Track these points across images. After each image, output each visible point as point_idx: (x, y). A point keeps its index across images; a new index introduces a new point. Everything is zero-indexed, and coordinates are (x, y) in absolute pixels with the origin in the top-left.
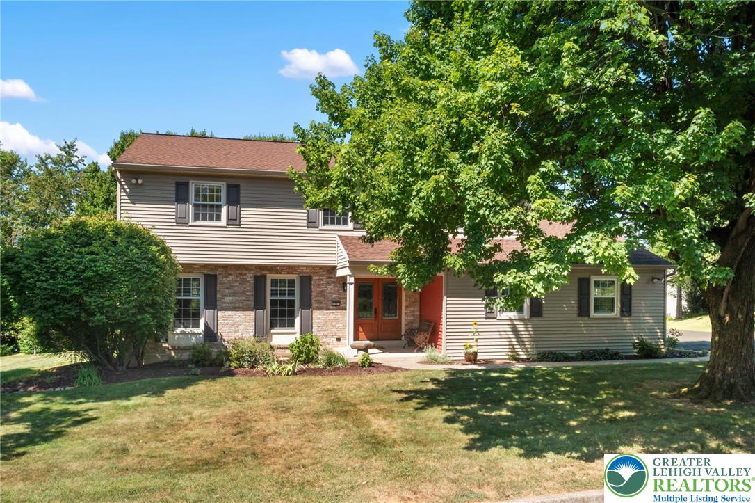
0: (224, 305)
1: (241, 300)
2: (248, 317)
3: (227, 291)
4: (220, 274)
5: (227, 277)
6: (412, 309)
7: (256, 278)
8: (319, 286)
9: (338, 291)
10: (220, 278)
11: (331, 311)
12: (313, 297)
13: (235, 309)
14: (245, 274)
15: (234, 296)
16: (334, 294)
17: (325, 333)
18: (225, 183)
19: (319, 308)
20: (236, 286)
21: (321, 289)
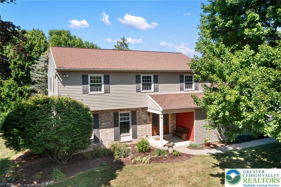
0: (102, 126)
1: (109, 124)
2: (112, 131)
3: (103, 120)
4: (99, 113)
5: (103, 114)
6: (173, 121)
7: (114, 114)
8: (139, 115)
9: (146, 116)
10: (100, 115)
11: (144, 125)
12: (137, 120)
13: (106, 128)
14: (110, 113)
15: (106, 122)
16: (145, 118)
17: (142, 134)
18: (103, 75)
19: (139, 124)
20: (106, 118)
21: (140, 116)
